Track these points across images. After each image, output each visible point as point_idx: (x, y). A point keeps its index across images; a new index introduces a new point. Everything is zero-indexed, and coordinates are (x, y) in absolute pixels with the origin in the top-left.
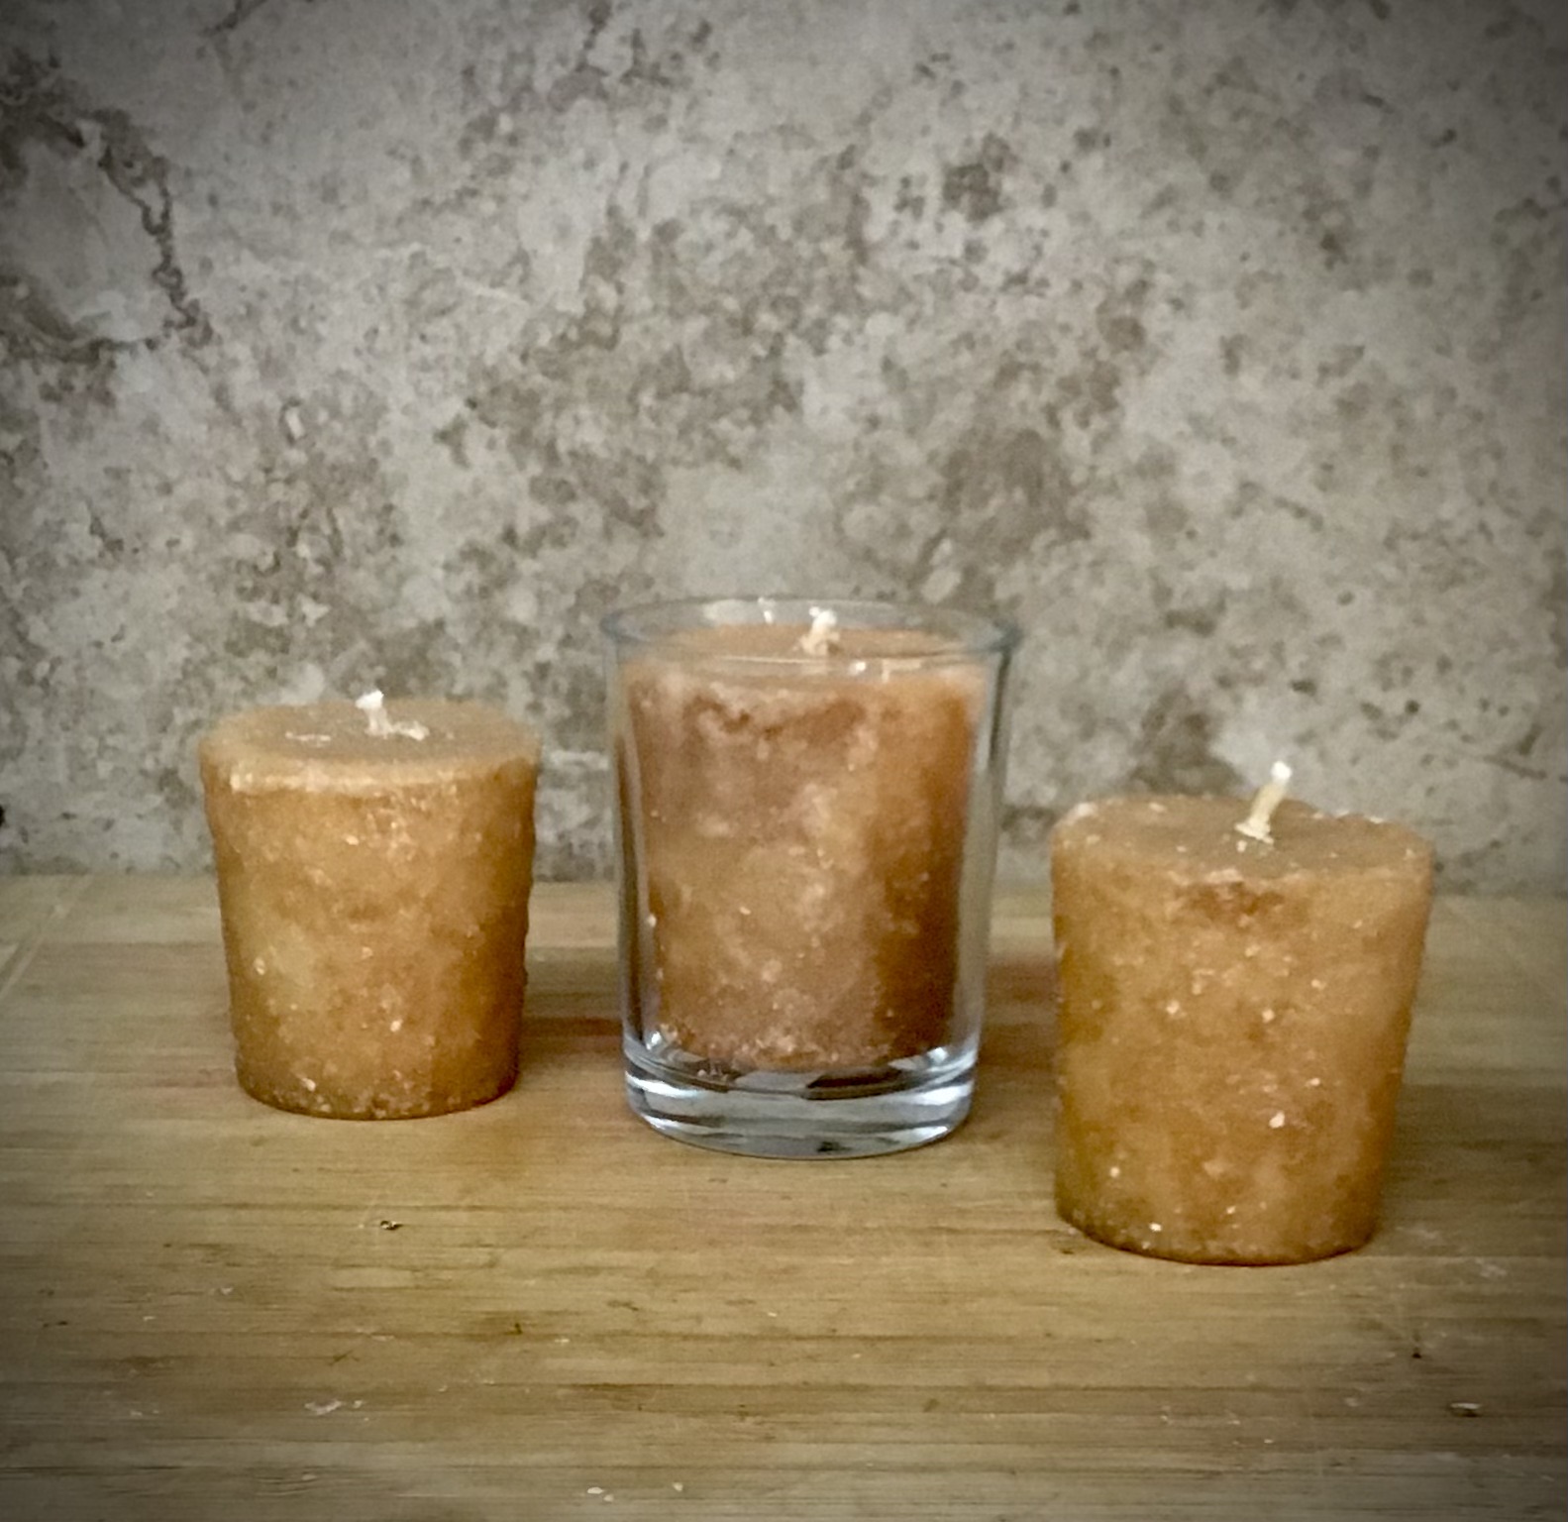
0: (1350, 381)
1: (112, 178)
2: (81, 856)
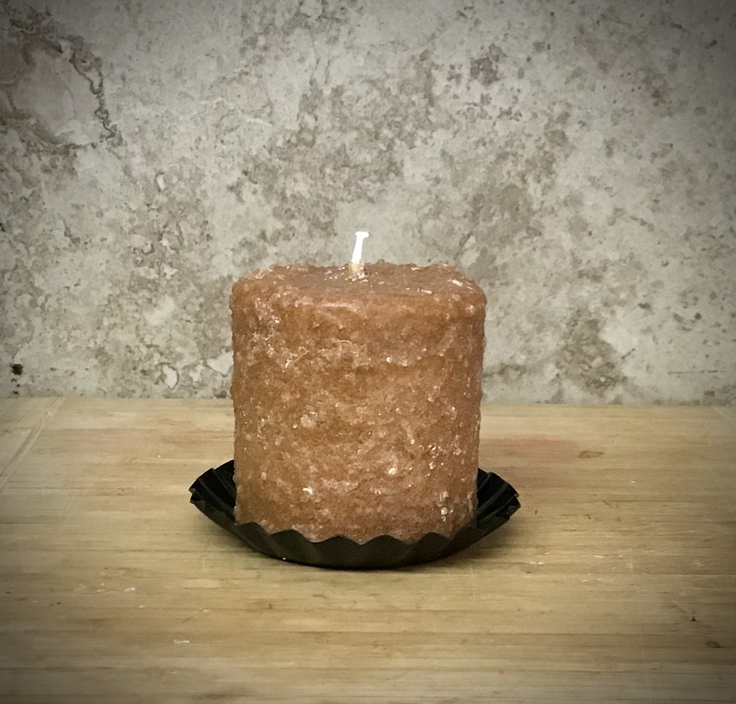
0: (666, 160)
1: (75, 67)
2: (58, 388)
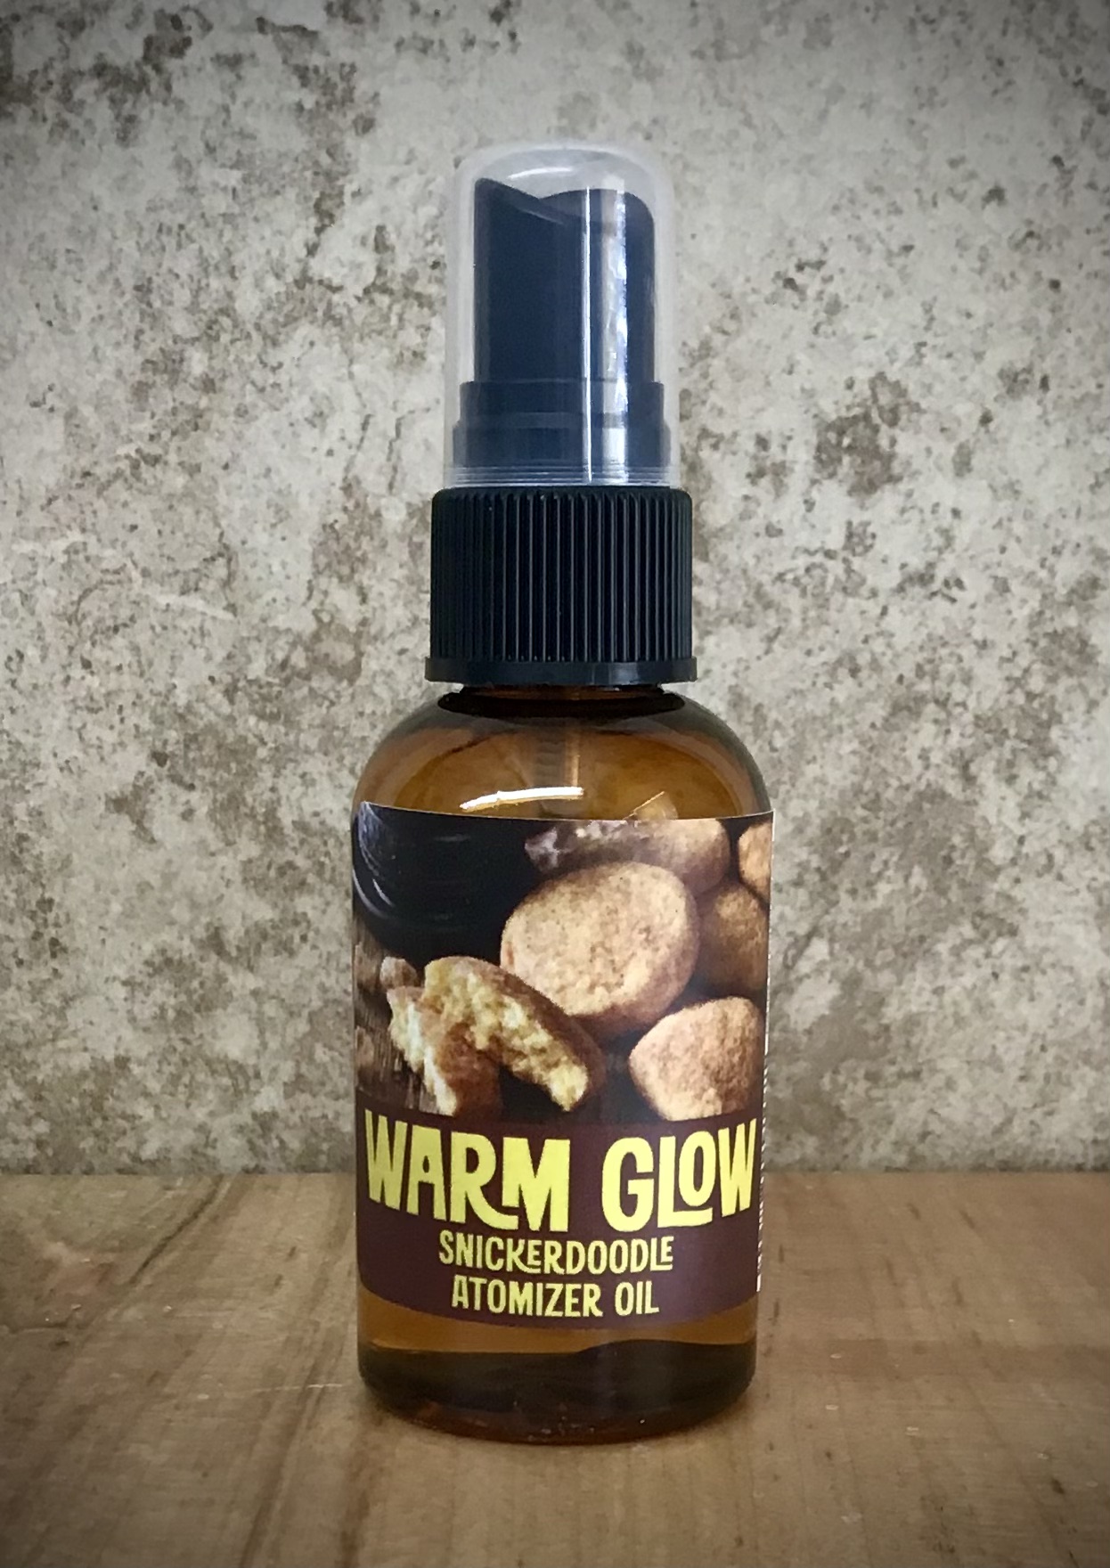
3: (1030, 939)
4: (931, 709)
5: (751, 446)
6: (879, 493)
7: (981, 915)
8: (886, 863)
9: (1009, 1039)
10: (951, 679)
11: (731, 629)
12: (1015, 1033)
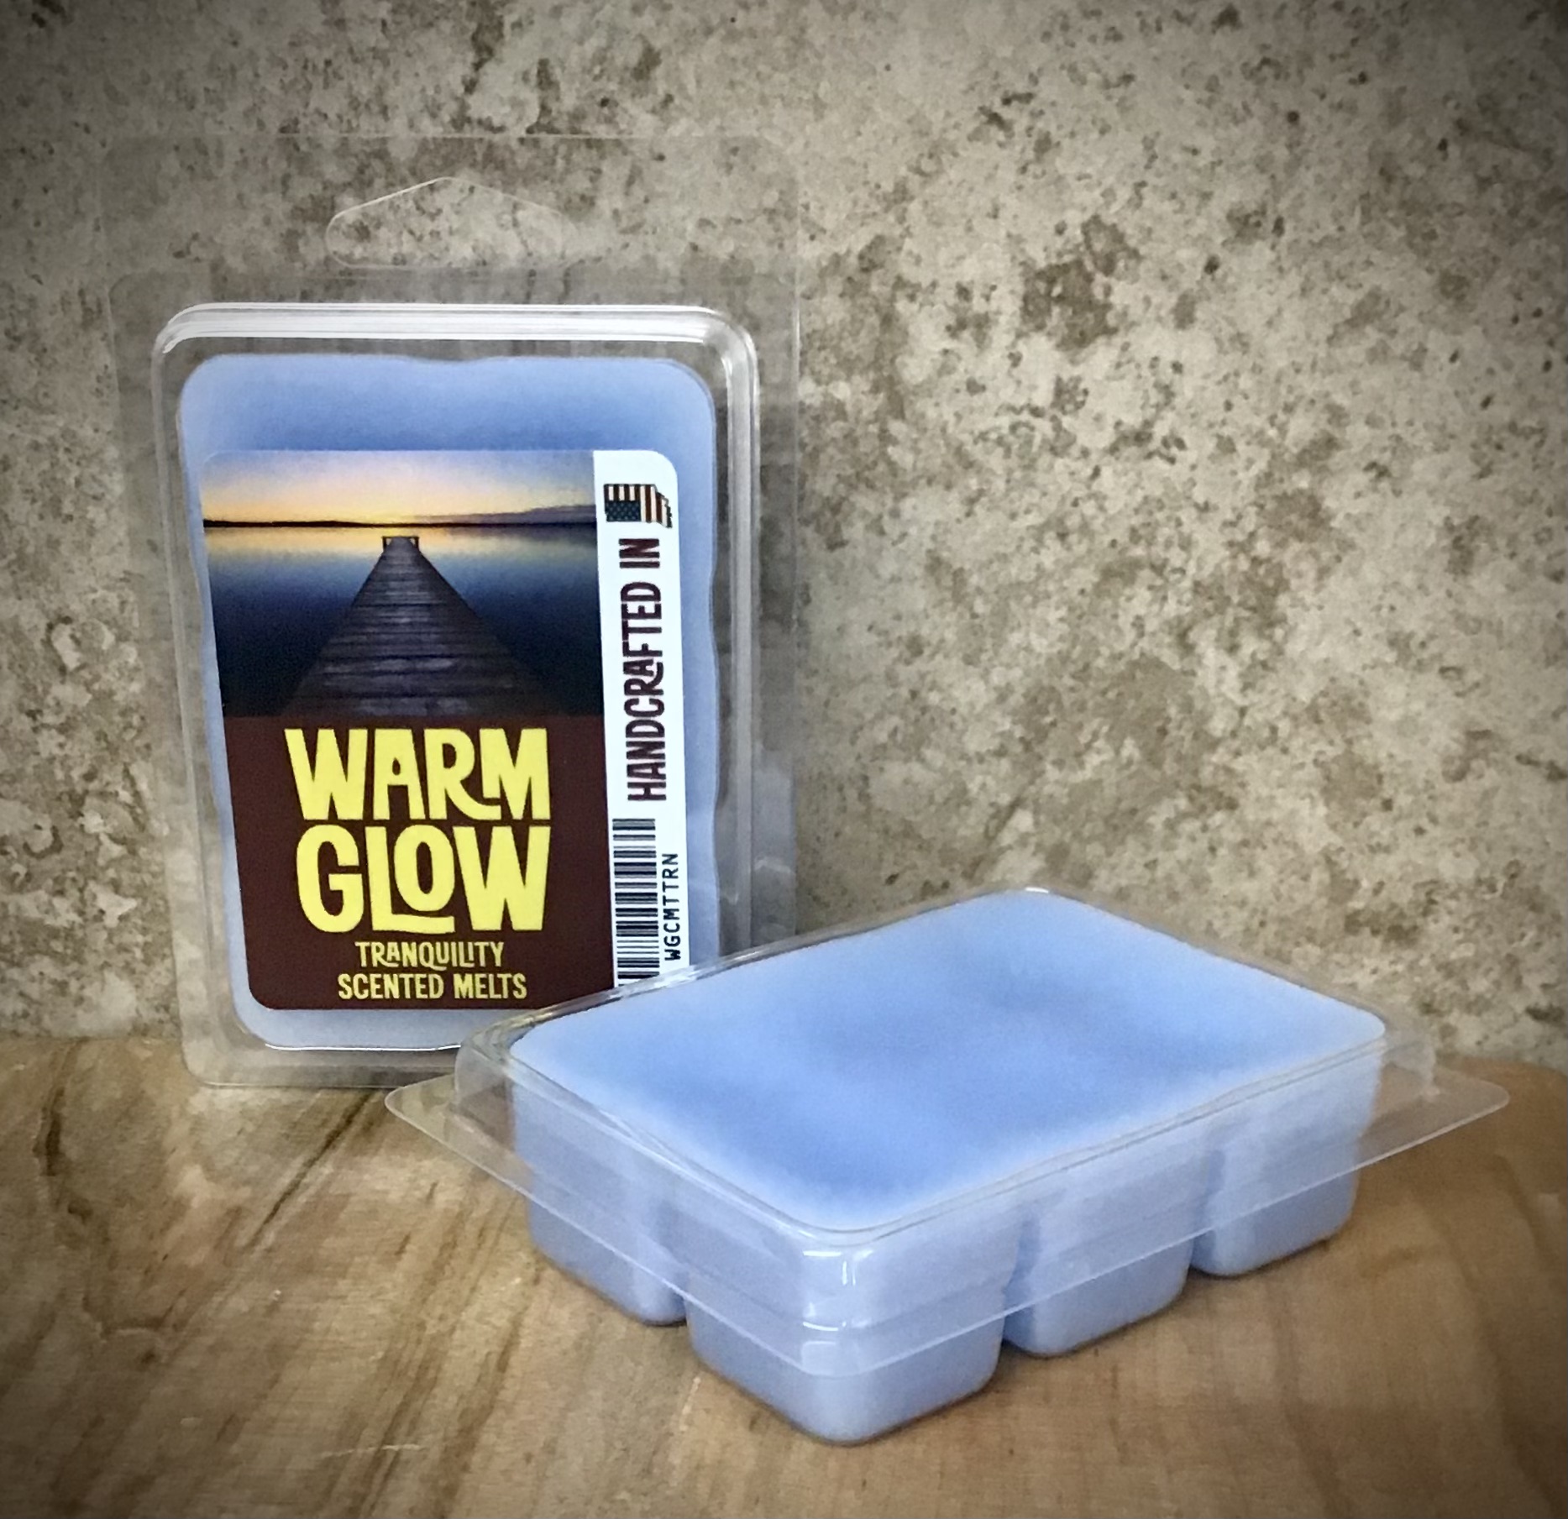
3: (1250, 813)
4: (1146, 574)
5: (952, 298)
6: (1091, 347)
7: (1198, 788)
8: (1095, 735)
9: (1226, 915)
10: (1168, 544)
11: (928, 490)
12: (1232, 908)
